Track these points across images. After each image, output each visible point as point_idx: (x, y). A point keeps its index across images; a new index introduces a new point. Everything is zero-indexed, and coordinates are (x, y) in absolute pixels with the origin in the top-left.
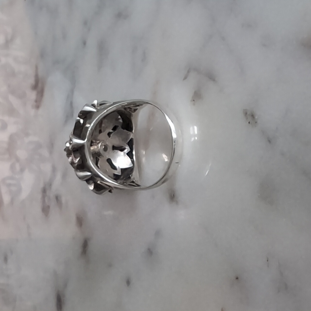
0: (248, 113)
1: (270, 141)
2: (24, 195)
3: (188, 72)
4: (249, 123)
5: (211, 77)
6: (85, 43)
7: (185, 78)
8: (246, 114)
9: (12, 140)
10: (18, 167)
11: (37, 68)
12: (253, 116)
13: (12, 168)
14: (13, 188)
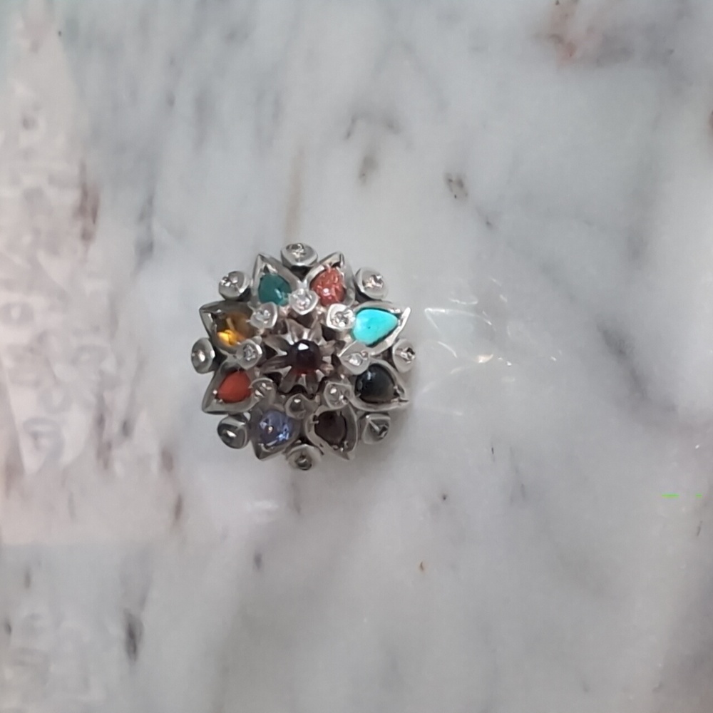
0: (454, 179)
1: (489, 224)
2: (68, 457)
3: (354, 121)
4: (455, 197)
5: (392, 125)
6: (171, 102)
7: (349, 135)
8: (450, 180)
9: (41, 338)
10: (56, 398)
11: (83, 168)
12: (461, 184)
14: (45, 442)
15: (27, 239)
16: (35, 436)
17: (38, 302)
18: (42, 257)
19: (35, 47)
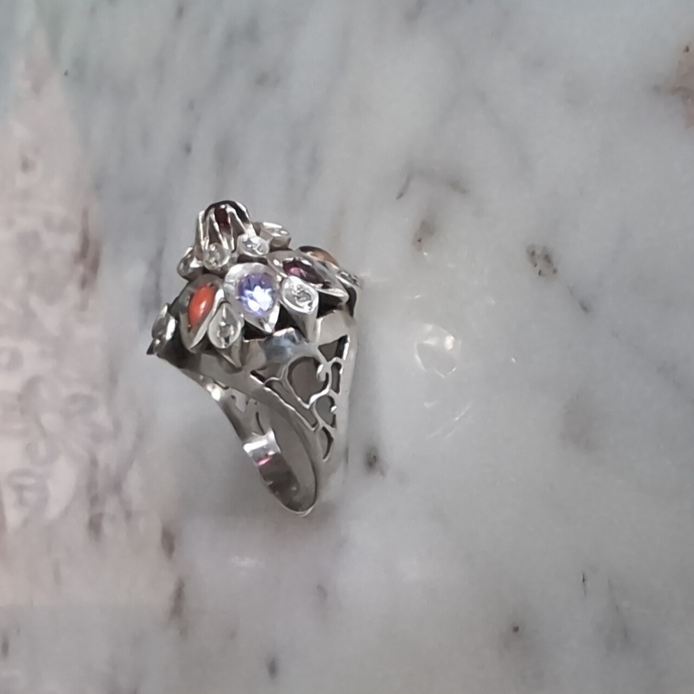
0: (538, 252)
1: (585, 308)
2: (54, 510)
3: (408, 180)
4: (540, 273)
5: (457, 185)
6: (188, 149)
7: (400, 196)
8: (533, 253)
9: (31, 385)
10: (42, 450)
11: (85, 214)
12: (547, 258)
13: (29, 450)
14: (29, 495)
15: (20, 282)
16: (20, 489)
17: (28, 348)
18: (35, 302)
19: (37, 89)
